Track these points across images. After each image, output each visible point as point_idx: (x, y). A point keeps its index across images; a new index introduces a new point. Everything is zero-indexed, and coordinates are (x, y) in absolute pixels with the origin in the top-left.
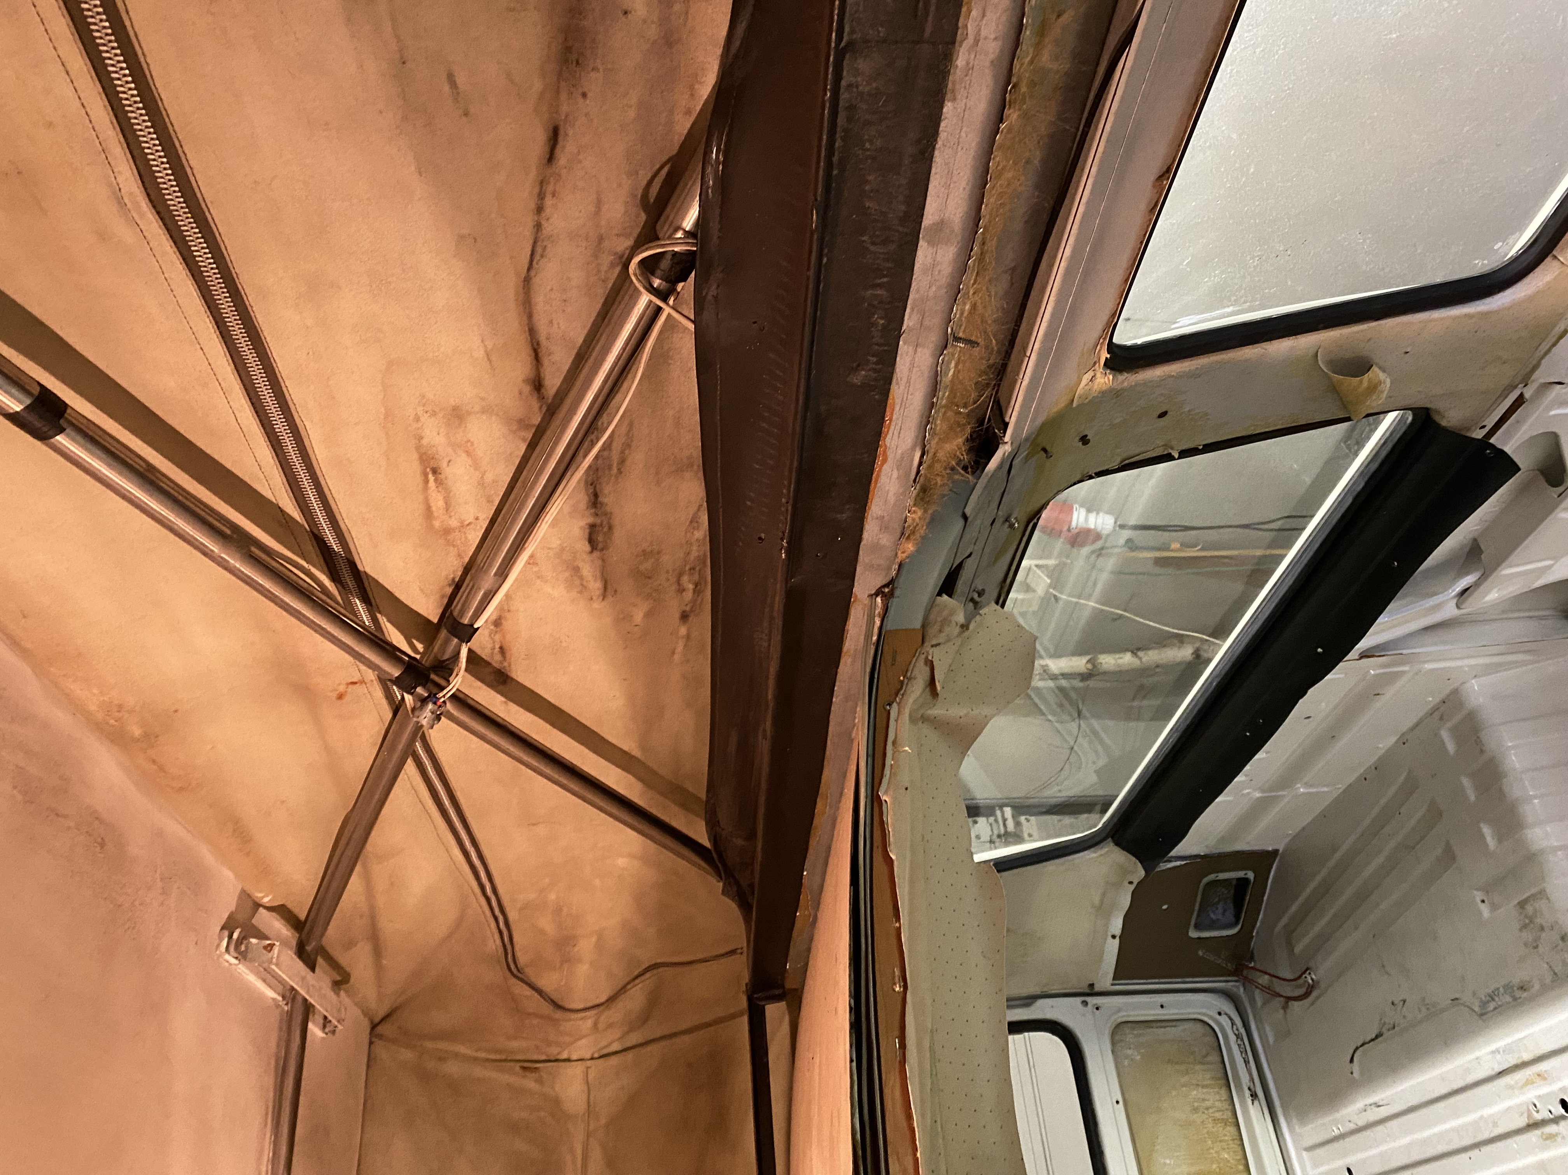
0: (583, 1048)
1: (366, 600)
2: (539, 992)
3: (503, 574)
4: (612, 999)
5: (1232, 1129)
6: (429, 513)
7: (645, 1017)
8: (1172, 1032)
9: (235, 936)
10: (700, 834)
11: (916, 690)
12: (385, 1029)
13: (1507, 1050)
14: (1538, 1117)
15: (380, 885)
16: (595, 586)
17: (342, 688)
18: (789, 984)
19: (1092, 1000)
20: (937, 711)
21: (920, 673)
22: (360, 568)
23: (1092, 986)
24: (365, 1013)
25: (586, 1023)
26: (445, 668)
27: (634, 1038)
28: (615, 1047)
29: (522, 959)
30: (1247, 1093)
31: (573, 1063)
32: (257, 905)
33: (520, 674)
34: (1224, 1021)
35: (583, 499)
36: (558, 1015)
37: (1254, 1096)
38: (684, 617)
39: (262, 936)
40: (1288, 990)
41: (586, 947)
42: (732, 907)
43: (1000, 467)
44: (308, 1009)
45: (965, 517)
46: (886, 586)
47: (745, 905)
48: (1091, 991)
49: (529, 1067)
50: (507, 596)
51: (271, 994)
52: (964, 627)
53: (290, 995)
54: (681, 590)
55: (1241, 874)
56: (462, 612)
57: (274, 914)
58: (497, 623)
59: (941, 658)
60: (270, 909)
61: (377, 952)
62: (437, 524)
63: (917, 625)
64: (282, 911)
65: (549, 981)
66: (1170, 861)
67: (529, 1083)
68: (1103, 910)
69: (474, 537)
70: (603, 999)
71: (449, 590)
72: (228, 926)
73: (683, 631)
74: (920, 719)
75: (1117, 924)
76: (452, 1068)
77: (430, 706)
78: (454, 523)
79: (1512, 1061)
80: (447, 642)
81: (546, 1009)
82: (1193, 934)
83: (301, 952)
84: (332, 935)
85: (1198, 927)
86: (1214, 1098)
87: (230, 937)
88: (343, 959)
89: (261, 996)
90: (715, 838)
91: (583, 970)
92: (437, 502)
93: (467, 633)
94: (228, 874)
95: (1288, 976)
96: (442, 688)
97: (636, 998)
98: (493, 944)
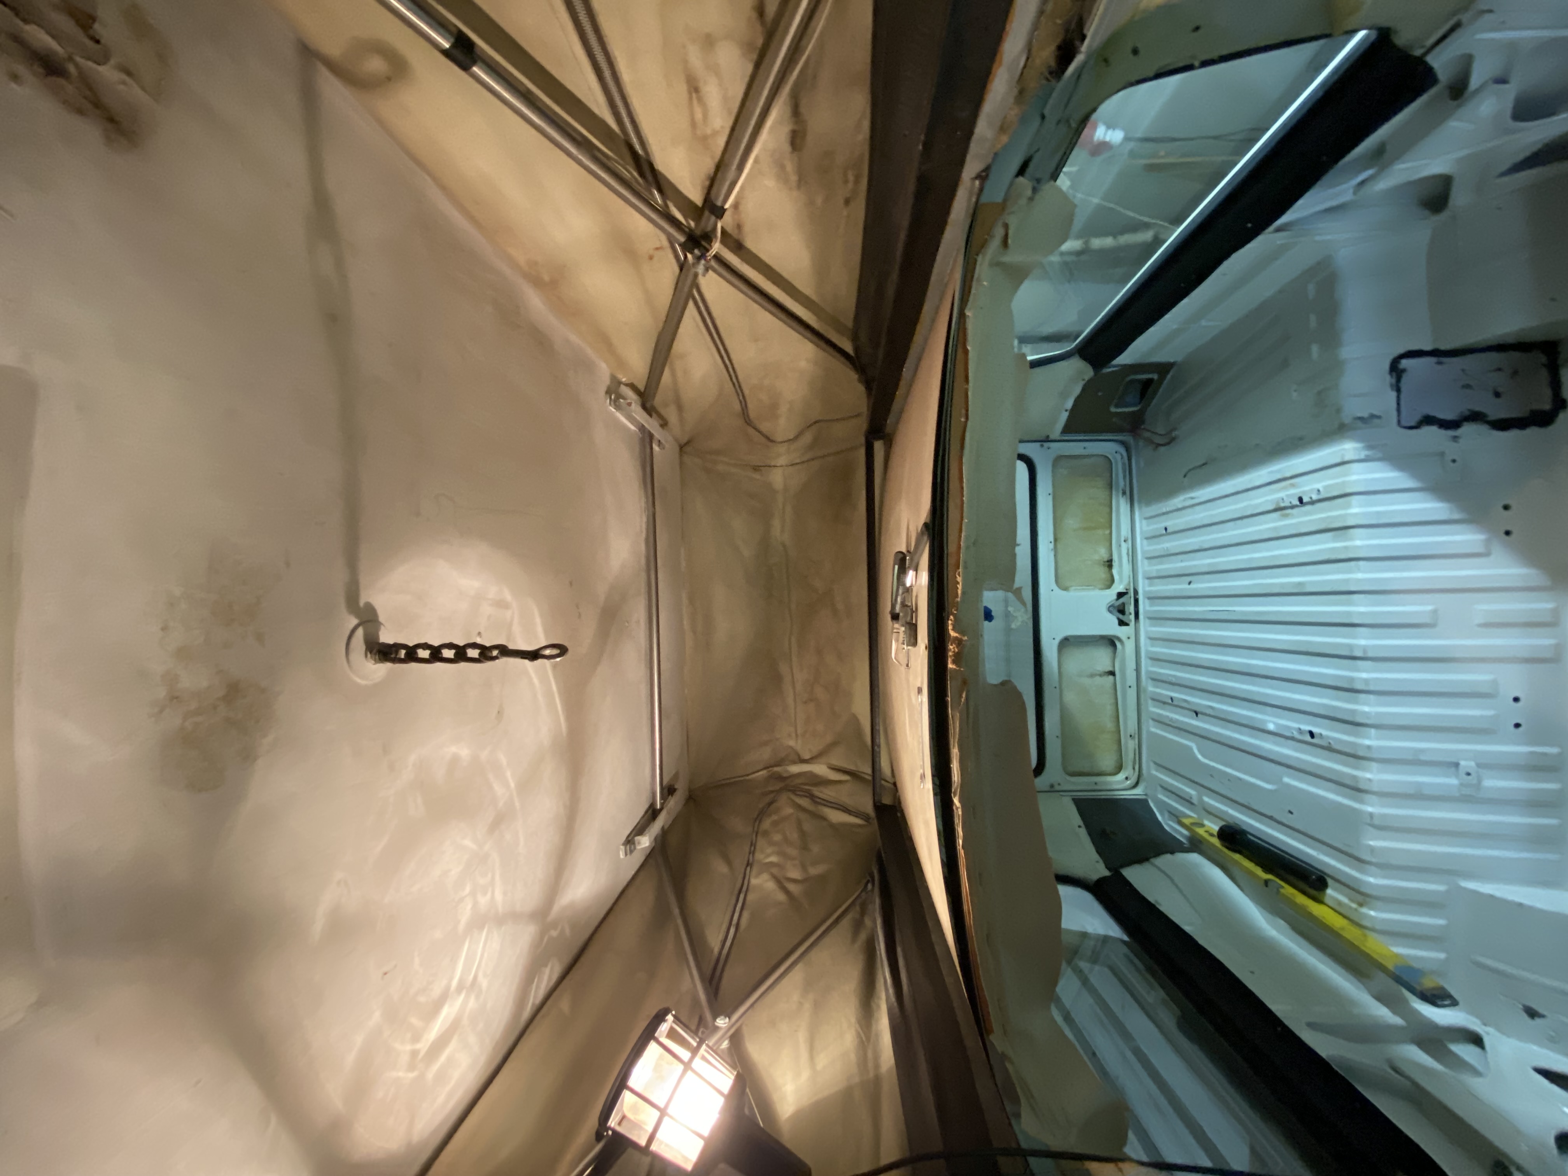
0: (782, 461)
1: (661, 191)
2: (760, 432)
3: (741, 168)
4: (796, 438)
5: (1107, 510)
6: (693, 124)
7: (811, 447)
8: (1086, 461)
9: (613, 397)
10: (848, 348)
11: (995, 244)
12: (688, 449)
13: (1279, 471)
14: (1282, 505)
15: (679, 374)
16: (794, 178)
17: (651, 252)
18: (888, 430)
19: (1046, 445)
20: (1007, 259)
21: (999, 232)
22: (656, 167)
23: (1048, 436)
24: (676, 440)
25: (782, 449)
26: (708, 237)
27: (805, 458)
28: (798, 461)
29: (752, 414)
30: (1121, 492)
31: (778, 468)
32: (620, 383)
33: (750, 243)
34: (1118, 457)
35: (788, 111)
36: (770, 444)
37: (1124, 493)
38: (847, 202)
39: (624, 399)
40: (1158, 440)
41: (783, 409)
42: (861, 388)
43: (1073, 74)
44: (651, 436)
45: (1043, 117)
46: (983, 171)
47: (869, 388)
48: (1047, 440)
49: (756, 469)
50: (742, 188)
51: (632, 427)
52: (1031, 199)
53: (642, 428)
54: (846, 182)
55: (1150, 376)
56: (717, 197)
57: (628, 388)
58: (736, 206)
59: (1013, 221)
60: (627, 385)
61: (680, 408)
62: (699, 132)
63: (999, 199)
64: (632, 386)
65: (765, 427)
66: (1110, 367)
67: (757, 476)
68: (1064, 395)
69: (721, 141)
70: (791, 437)
71: (707, 183)
72: (608, 392)
73: (845, 213)
74: (996, 264)
75: (1069, 404)
76: (720, 468)
77: (703, 262)
78: (709, 132)
79: (1279, 476)
80: (709, 219)
81: (763, 440)
82: (1113, 409)
83: (644, 407)
84: (658, 401)
85: (1117, 406)
86: (1100, 493)
87: (611, 398)
88: (663, 411)
89: (629, 429)
90: (856, 349)
91: (782, 421)
92: (699, 115)
93: (719, 212)
94: (603, 366)
95: (1163, 432)
96: (708, 251)
97: (808, 438)
98: (737, 407)
